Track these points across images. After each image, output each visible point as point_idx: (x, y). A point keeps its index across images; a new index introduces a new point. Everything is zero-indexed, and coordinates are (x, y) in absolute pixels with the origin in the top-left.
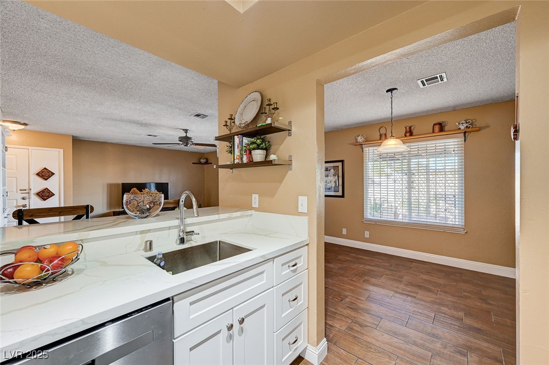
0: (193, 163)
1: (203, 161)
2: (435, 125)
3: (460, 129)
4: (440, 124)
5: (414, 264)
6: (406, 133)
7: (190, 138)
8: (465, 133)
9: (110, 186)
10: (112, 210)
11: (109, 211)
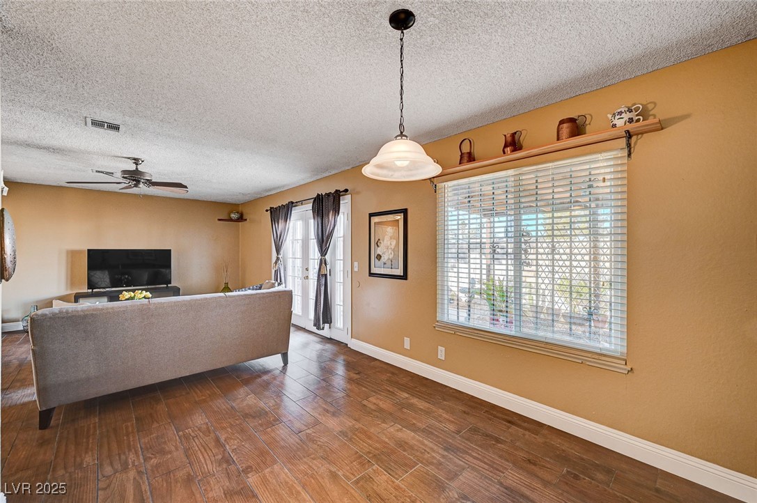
0: (219, 220)
1: (234, 216)
2: (562, 122)
3: (614, 126)
4: (572, 120)
5: (514, 429)
6: (506, 146)
7: (141, 173)
8: (629, 135)
9: (73, 254)
10: (75, 291)
11: (69, 292)
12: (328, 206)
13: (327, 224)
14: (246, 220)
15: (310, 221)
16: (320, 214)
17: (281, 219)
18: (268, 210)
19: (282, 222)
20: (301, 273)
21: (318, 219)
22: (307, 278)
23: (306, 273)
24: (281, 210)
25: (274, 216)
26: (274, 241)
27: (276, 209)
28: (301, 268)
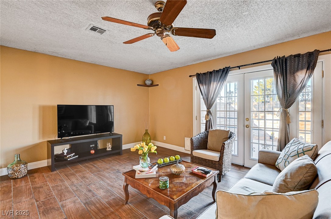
0: (138, 85)
1: (148, 82)
10: (46, 140)
11: (41, 140)
12: (294, 66)
13: (293, 81)
14: (158, 85)
15: (252, 81)
16: (283, 73)
17: (214, 81)
18: (192, 76)
19: (215, 83)
20: (236, 123)
21: (281, 77)
22: (247, 126)
23: (246, 123)
24: (213, 74)
25: (202, 79)
26: (202, 99)
27: (204, 74)
28: (236, 118)
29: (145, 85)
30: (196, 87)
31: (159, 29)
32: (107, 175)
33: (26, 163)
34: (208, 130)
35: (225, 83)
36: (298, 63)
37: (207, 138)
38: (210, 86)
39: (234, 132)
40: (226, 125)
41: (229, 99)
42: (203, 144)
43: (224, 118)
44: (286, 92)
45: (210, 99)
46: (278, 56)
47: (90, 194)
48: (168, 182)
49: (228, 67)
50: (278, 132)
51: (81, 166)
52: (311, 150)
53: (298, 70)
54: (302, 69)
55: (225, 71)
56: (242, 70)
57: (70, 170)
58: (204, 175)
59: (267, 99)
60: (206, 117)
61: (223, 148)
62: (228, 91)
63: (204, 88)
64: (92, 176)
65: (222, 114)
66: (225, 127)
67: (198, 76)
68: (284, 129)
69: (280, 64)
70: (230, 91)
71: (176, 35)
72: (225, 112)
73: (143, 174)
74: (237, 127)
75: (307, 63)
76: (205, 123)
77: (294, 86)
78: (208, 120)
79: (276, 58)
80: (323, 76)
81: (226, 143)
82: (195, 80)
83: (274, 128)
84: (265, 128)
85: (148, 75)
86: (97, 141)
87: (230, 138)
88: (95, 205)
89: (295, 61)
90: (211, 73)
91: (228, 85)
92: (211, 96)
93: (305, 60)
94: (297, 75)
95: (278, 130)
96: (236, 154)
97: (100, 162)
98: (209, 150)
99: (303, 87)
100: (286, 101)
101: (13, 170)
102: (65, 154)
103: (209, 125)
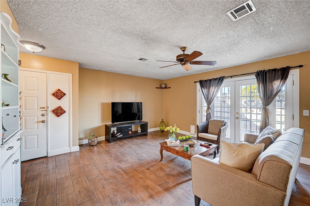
0: (156, 88)
1: (163, 86)
9: (103, 105)
10: (104, 124)
11: (102, 124)
12: (272, 77)
13: (271, 88)
14: (170, 88)
15: (241, 86)
16: (264, 82)
17: (213, 86)
18: (196, 82)
19: (214, 87)
20: (229, 115)
21: (262, 85)
22: (237, 118)
23: (237, 116)
24: (212, 81)
25: (204, 85)
26: (204, 98)
27: (205, 81)
28: (229, 112)
29: (161, 88)
30: (199, 90)
31: (183, 62)
32: (144, 146)
33: (97, 137)
34: (208, 120)
35: (221, 87)
36: (275, 75)
37: (208, 125)
38: (210, 89)
39: (227, 122)
40: (222, 117)
41: (223, 98)
42: (205, 130)
43: (220, 112)
44: (266, 94)
45: (209, 99)
46: (260, 70)
47: (139, 156)
48: (189, 148)
49: (223, 77)
50: (260, 123)
51: (125, 141)
52: (277, 132)
53: (274, 80)
54: (278, 79)
55: (221, 80)
56: (234, 79)
57: (120, 143)
58: (208, 146)
59: (252, 99)
60: (206, 111)
61: (220, 132)
62: (223, 93)
63: (205, 91)
64: (134, 146)
65: (219, 109)
66: (220, 118)
67: (201, 82)
68: (264, 120)
69: (261, 75)
70: (224, 93)
71: (192, 64)
72: (221, 108)
73: (173, 144)
74: (229, 118)
75: (281, 75)
76: (206, 115)
77: (272, 91)
78: (208, 113)
79: (259, 71)
80: (293, 84)
81: (222, 128)
82: (198, 85)
83: (257, 119)
84: (251, 120)
85: (163, 81)
86: (132, 126)
87: (224, 125)
88: (144, 161)
89: (272, 74)
90: (210, 80)
91: (223, 88)
92: (210, 97)
93: (280, 73)
94: (274, 83)
95: (260, 121)
96: (229, 137)
97: (136, 139)
98: (210, 133)
99: (278, 92)
100: (266, 101)
101: (91, 140)
102: (116, 133)
103: (208, 116)
